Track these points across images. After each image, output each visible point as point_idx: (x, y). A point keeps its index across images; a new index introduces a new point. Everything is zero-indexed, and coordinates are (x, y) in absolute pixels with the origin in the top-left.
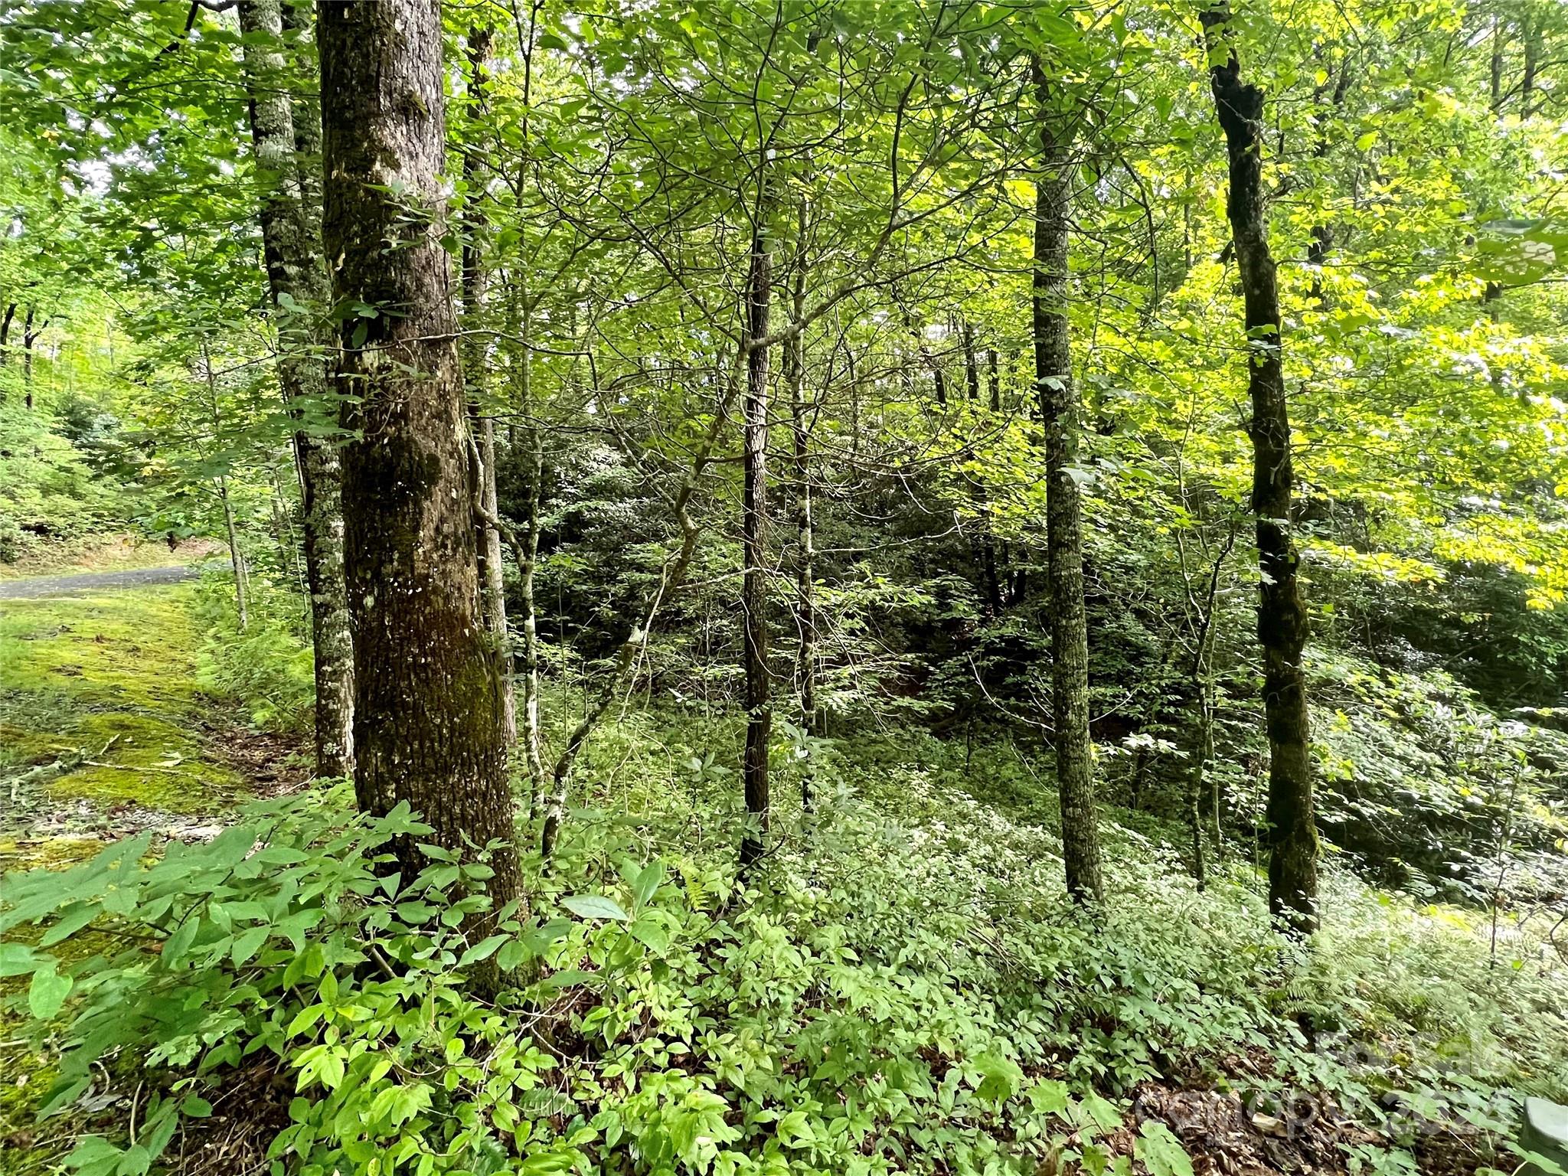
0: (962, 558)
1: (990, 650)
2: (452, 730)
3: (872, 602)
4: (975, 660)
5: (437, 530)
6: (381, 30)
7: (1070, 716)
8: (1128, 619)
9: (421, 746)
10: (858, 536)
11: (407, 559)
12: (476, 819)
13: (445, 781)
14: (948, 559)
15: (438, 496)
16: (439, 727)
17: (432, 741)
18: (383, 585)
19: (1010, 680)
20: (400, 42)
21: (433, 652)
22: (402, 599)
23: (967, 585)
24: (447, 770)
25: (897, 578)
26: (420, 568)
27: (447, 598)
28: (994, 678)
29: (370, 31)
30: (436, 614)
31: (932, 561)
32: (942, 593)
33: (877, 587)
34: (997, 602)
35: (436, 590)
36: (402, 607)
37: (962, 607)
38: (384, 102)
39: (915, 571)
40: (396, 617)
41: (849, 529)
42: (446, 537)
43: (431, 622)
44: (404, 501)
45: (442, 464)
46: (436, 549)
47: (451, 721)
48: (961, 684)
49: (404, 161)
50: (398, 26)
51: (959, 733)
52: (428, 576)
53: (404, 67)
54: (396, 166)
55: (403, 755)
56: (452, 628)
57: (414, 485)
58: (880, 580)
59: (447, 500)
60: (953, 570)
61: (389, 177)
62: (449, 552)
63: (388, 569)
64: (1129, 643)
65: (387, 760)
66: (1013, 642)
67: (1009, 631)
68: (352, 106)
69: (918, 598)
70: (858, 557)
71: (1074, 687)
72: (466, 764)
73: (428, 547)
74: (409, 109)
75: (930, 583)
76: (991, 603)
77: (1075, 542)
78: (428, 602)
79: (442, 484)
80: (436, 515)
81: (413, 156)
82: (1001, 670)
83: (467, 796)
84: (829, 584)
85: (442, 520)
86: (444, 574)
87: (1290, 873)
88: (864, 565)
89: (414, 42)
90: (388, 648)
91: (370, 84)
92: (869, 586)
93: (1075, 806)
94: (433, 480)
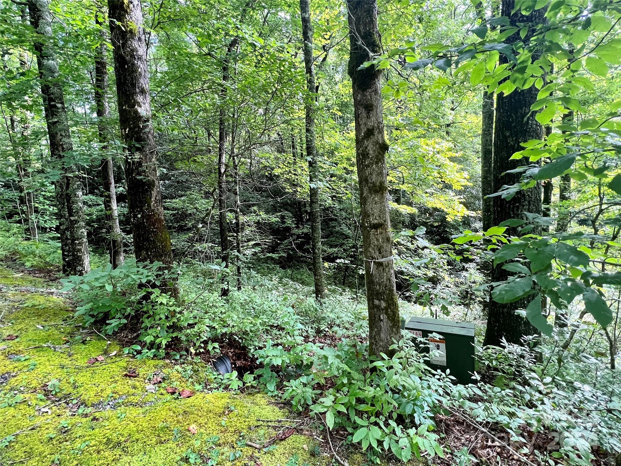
0: (290, 206)
1: (299, 237)
3: (259, 220)
4: (294, 241)
5: (155, 198)
6: (136, 71)
8: (343, 227)
10: (253, 197)
11: (149, 205)
14: (285, 206)
15: (155, 190)
16: (159, 246)
17: (158, 249)
18: (143, 212)
19: (305, 247)
20: (140, 74)
21: (156, 228)
22: (148, 215)
23: (291, 215)
24: (161, 256)
25: (267, 212)
26: (152, 208)
28: (300, 246)
29: (133, 72)
30: (157, 219)
31: (280, 207)
32: (282, 217)
33: (260, 215)
34: (302, 221)
35: (156, 213)
36: (149, 217)
37: (289, 222)
38: (137, 90)
39: (273, 210)
40: (147, 220)
41: (250, 195)
43: (155, 221)
44: (147, 191)
45: (155, 182)
46: (155, 203)
48: (289, 249)
49: (142, 105)
50: (140, 70)
51: (289, 267)
52: (154, 210)
53: (142, 81)
54: (140, 106)
55: (151, 252)
57: (149, 187)
58: (261, 213)
60: (287, 210)
61: (139, 110)
62: (158, 204)
63: (144, 208)
64: (344, 234)
65: (147, 253)
66: (306, 234)
67: (305, 231)
68: (129, 91)
69: (274, 219)
70: (253, 205)
72: (166, 255)
74: (143, 92)
75: (278, 214)
76: (299, 221)
78: (155, 216)
79: (156, 187)
80: (155, 195)
81: (144, 104)
82: (303, 244)
84: (244, 214)
86: (158, 209)
88: (255, 208)
89: (143, 74)
90: (145, 227)
91: (134, 86)
92: (257, 215)
94: (154, 186)
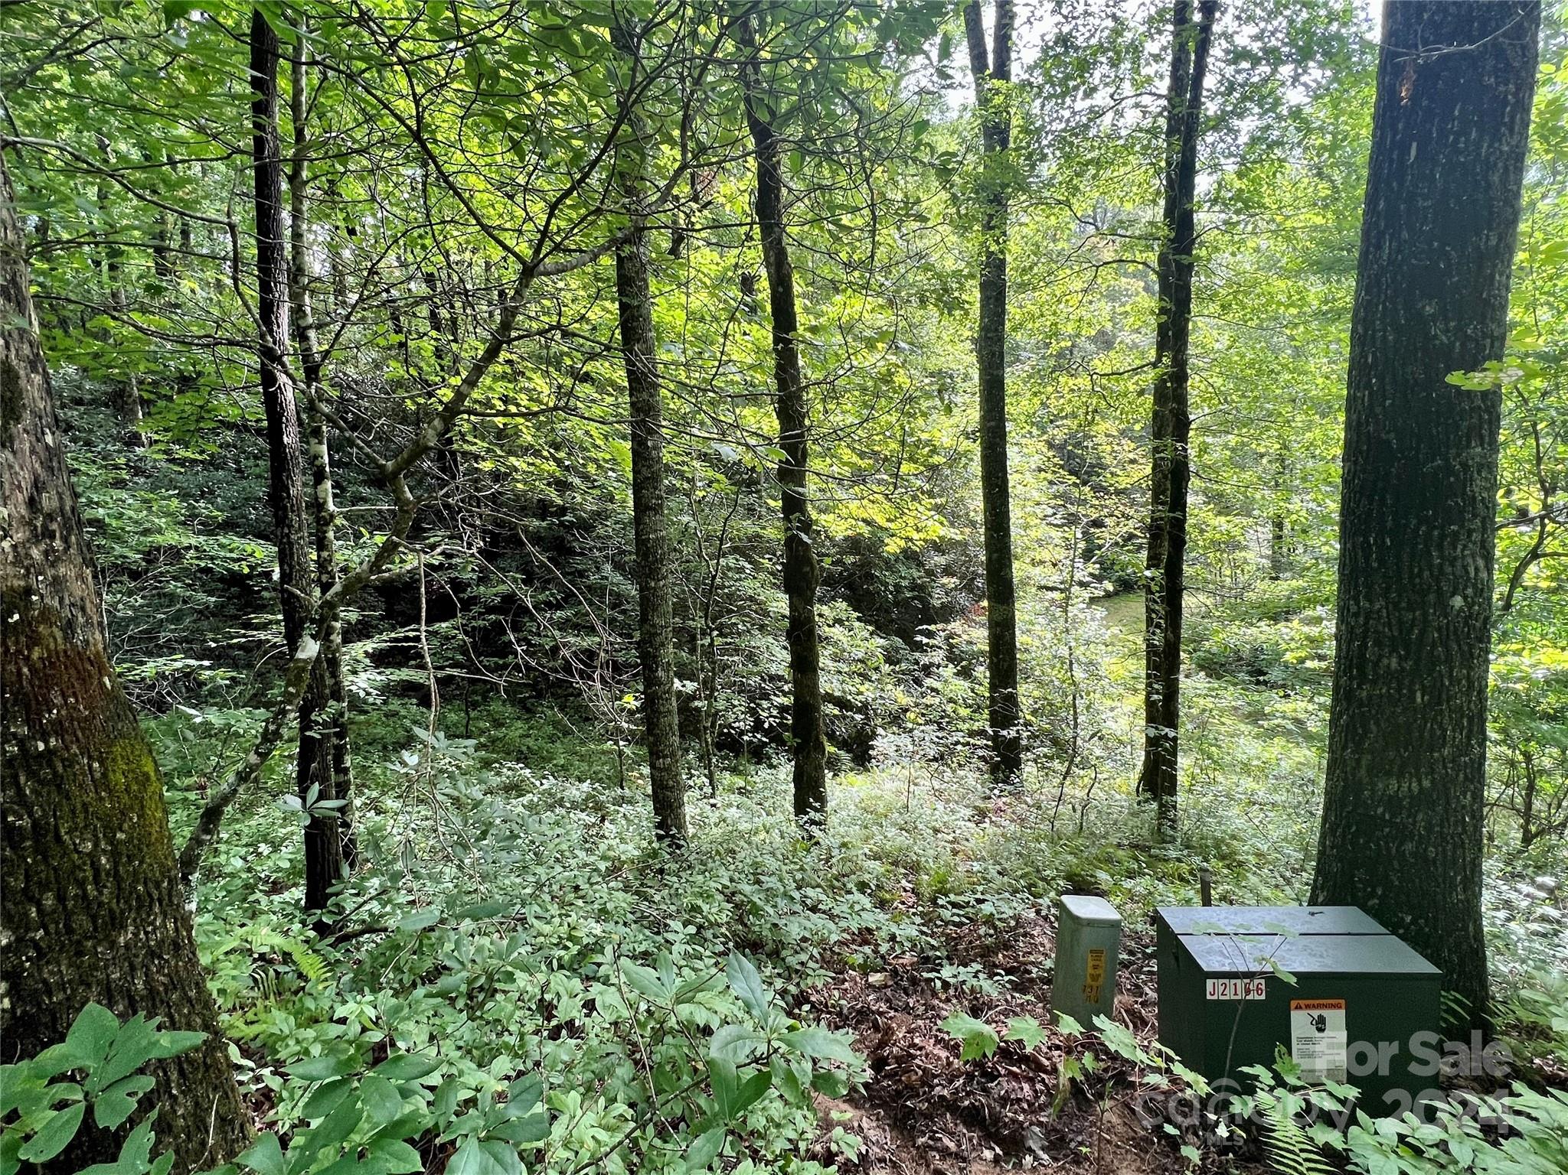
2: (115, 856)
5: (32, 503)
7: (660, 673)
9: (61, 898)
12: (171, 986)
13: (113, 945)
16: (93, 856)
17: (81, 884)
21: (58, 728)
27: (69, 626)
30: (51, 660)
35: (46, 615)
42: (50, 517)
43: (45, 676)
45: (23, 382)
46: (36, 538)
47: (111, 841)
52: (28, 591)
56: (84, 679)
59: (39, 447)
62: (58, 544)
71: (663, 645)
73: (19, 536)
77: (661, 506)
78: (35, 640)
79: (27, 418)
80: (25, 478)
83: (152, 954)
85: (38, 486)
86: (57, 583)
87: (810, 777)
93: (665, 757)
